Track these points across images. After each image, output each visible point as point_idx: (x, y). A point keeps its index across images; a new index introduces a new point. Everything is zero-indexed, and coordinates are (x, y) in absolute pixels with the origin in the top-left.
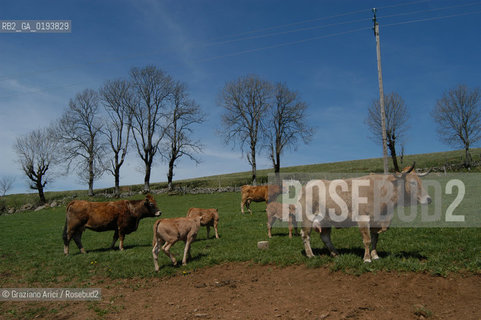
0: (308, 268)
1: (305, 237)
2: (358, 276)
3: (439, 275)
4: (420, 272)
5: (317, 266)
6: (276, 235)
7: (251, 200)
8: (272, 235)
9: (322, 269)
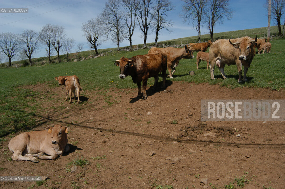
0: (210, 85)
1: (211, 69)
2: (233, 89)
3: (275, 90)
4: (265, 88)
5: (214, 84)
6: (201, 68)
7: (194, 51)
8: (199, 68)
9: (216, 85)
